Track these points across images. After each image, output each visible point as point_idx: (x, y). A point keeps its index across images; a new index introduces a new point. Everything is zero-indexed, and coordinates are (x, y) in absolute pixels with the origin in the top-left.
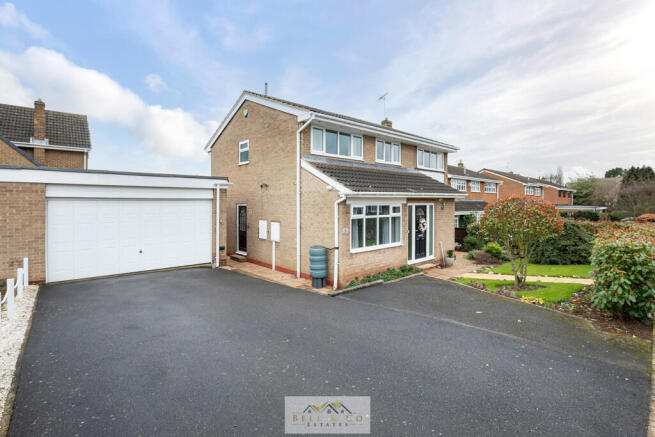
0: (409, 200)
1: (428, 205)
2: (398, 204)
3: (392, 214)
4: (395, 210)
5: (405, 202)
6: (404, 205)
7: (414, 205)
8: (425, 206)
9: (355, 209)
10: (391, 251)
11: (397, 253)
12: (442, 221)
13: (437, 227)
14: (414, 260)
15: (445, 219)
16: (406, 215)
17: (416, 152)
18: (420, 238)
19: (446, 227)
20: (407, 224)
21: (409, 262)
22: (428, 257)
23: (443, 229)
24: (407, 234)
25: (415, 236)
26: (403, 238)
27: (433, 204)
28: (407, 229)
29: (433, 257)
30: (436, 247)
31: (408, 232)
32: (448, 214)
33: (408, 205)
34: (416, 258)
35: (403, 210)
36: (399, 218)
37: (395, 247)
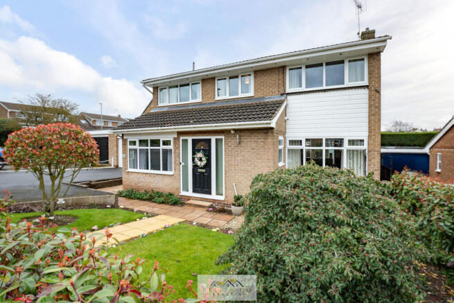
0: (180, 134)
1: (213, 139)
2: (170, 138)
3: (162, 147)
4: (166, 143)
5: (176, 136)
6: (175, 139)
7: (190, 139)
8: (210, 140)
9: (130, 142)
10: (161, 177)
11: (167, 180)
12: (238, 158)
13: (229, 165)
14: (190, 193)
15: (247, 156)
16: (179, 148)
17: (284, 73)
18: (200, 173)
19: (248, 166)
20: (179, 156)
21: (183, 193)
22: (214, 196)
23: (243, 168)
24: (181, 166)
25: (193, 170)
26: (175, 169)
27: (223, 137)
28: (181, 161)
29: (221, 198)
30: (226, 188)
31: (183, 164)
32: (253, 149)
33: (182, 138)
34: (194, 191)
35: (175, 143)
36: (171, 150)
37: (165, 175)
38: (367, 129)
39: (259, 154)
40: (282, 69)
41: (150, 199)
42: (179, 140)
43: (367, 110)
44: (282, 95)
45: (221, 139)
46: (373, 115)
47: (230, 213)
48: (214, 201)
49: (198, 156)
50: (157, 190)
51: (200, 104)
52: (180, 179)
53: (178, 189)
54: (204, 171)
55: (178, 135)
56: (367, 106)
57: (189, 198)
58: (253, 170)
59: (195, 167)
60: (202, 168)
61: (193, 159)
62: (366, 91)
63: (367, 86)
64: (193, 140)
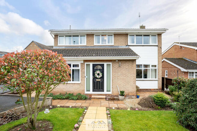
0: (85, 61)
2: (79, 63)
3: (72, 68)
4: (75, 66)
5: (83, 62)
6: (81, 64)
7: (91, 64)
8: (103, 64)
10: (71, 85)
11: (76, 87)
12: (119, 73)
13: (114, 76)
14: (91, 92)
15: (123, 72)
16: (84, 69)
17: (127, 37)
18: (97, 81)
19: (124, 77)
20: (84, 73)
21: (86, 93)
22: (105, 92)
23: (122, 78)
24: (85, 78)
25: (93, 80)
26: (82, 80)
27: (111, 63)
28: (85, 76)
29: (110, 93)
30: (112, 88)
31: (86, 77)
32: (127, 69)
33: (86, 63)
34: (93, 91)
35: (82, 66)
36: (79, 70)
37: (75, 83)
38: (157, 61)
39: (129, 71)
40: (126, 35)
41: (67, 98)
42: (84, 64)
43: (157, 54)
44: (126, 46)
45: (110, 64)
46: (160, 56)
47: (118, 100)
48: (106, 95)
49: (97, 73)
50: (69, 92)
51: (86, 46)
52: (84, 85)
53: (84, 91)
54: (100, 80)
55: (84, 62)
56: (157, 53)
57: (91, 95)
58: (126, 79)
59: (95, 78)
60: (99, 79)
61: (94, 74)
62: (157, 47)
63: (157, 46)
64: (93, 65)
